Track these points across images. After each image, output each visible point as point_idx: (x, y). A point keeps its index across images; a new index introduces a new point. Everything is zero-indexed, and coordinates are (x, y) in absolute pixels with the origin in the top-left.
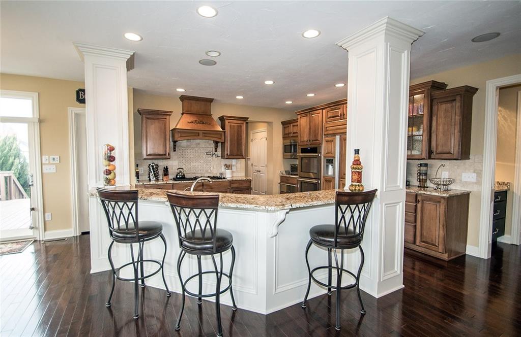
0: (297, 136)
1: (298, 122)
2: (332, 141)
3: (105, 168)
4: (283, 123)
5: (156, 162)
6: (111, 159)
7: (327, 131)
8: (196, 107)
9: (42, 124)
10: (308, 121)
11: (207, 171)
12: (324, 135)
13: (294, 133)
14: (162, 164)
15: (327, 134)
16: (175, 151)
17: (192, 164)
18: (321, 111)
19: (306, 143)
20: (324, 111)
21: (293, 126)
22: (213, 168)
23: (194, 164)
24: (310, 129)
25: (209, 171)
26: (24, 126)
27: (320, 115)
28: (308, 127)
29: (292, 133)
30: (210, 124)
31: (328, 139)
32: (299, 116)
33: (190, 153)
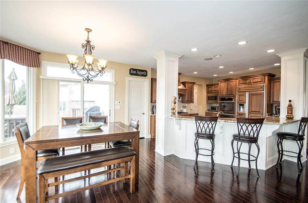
0: (218, 92)
1: (219, 85)
2: (244, 95)
4: (207, 85)
7: (239, 90)
10: (226, 85)
12: (238, 92)
13: (215, 90)
15: (240, 92)
18: (235, 80)
19: (224, 96)
20: (237, 80)
21: (215, 87)
24: (227, 88)
27: (235, 82)
28: (226, 87)
29: (214, 90)
31: (240, 94)
32: (220, 82)
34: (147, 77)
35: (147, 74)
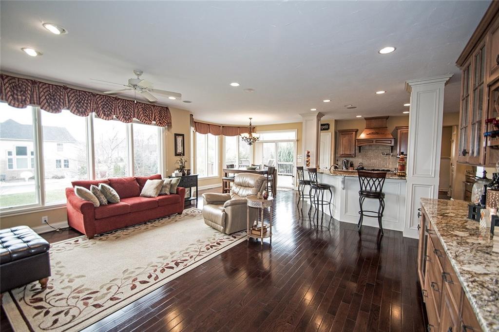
3: (306, 160)
5: (348, 159)
6: (308, 156)
8: (374, 124)
9: (299, 142)
11: (384, 166)
14: (351, 159)
16: (360, 152)
17: (372, 161)
22: (389, 164)
23: (374, 161)
25: (386, 166)
26: (292, 143)
30: (384, 134)
33: (371, 154)
34: (329, 130)
35: (329, 127)
